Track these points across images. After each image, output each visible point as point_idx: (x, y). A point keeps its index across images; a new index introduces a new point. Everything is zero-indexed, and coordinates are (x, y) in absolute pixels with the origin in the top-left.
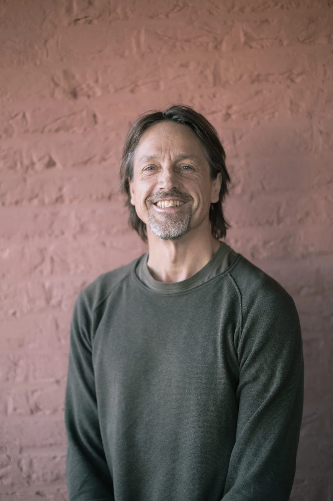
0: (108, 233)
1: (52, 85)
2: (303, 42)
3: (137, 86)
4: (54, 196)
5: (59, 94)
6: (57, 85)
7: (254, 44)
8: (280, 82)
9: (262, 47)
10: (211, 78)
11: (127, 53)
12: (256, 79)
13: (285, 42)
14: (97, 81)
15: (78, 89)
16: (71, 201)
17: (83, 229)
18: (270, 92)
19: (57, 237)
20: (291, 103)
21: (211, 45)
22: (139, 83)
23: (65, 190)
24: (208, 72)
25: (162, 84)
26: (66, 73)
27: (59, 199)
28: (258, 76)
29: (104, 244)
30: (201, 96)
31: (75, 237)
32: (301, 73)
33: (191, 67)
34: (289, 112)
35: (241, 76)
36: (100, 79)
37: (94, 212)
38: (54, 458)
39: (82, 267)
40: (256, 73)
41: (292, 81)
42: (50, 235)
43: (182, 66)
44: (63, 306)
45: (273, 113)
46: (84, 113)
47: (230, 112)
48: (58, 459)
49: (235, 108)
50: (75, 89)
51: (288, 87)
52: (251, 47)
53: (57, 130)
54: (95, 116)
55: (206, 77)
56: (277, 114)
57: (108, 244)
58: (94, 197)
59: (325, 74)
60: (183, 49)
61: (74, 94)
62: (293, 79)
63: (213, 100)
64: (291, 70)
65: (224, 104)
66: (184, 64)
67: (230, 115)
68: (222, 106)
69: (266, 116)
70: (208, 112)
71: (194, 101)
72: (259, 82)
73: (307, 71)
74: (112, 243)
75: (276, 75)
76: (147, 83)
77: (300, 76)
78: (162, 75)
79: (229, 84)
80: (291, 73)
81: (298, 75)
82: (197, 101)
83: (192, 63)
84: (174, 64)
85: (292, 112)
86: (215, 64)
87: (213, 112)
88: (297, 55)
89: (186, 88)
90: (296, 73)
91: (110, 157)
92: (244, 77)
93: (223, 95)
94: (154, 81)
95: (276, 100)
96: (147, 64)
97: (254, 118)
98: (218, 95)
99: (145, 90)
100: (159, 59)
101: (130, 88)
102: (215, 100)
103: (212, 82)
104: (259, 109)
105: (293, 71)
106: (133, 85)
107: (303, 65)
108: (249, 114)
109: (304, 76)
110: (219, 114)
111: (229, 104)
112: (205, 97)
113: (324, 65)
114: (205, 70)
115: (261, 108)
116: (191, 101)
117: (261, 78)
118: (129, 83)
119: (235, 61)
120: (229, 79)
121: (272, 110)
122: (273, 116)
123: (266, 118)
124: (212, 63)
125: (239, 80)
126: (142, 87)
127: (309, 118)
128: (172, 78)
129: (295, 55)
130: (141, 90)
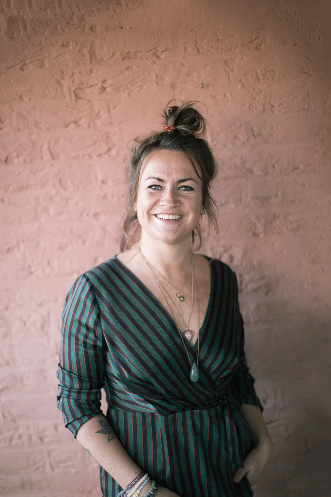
0: (6, 191)
3: (25, 64)
7: (124, 25)
8: (147, 59)
9: (132, 27)
10: (87, 56)
11: (15, 35)
12: (126, 57)
18: (139, 67)
20: (157, 77)
21: (87, 26)
22: (27, 62)
24: (85, 51)
25: (46, 61)
28: (128, 53)
29: (3, 200)
30: (80, 73)
32: (165, 51)
33: (70, 47)
34: (155, 85)
35: (114, 54)
40: (126, 51)
41: (158, 57)
43: (63, 45)
45: (142, 86)
47: (105, 86)
49: (109, 82)
51: (154, 62)
55: (83, 55)
56: (145, 86)
57: (6, 200)
60: (63, 30)
62: (158, 56)
63: (90, 76)
64: (156, 48)
65: (100, 79)
66: (64, 44)
67: (105, 88)
68: (98, 81)
69: (135, 88)
70: (86, 86)
71: (74, 77)
72: (129, 58)
73: (170, 48)
74: (9, 200)
75: (144, 53)
76: (33, 62)
77: (164, 52)
78: (46, 54)
79: (104, 61)
80: (157, 50)
81: (163, 51)
82: (77, 76)
83: (71, 43)
84: (56, 44)
85: (158, 84)
86: (91, 44)
87: (91, 86)
88: (161, 33)
89: (67, 65)
90: (161, 50)
91: (5, 126)
92: (117, 54)
93: (99, 71)
94: (39, 60)
95: (144, 74)
96: (34, 45)
97: (126, 91)
98: (94, 71)
99: (32, 68)
100: (43, 40)
101: (19, 66)
102: (92, 75)
103: (89, 59)
104: (129, 83)
105: (158, 48)
106: (22, 64)
107: (167, 43)
108: (121, 87)
109: (167, 53)
110: (96, 87)
111: (104, 79)
112: (83, 72)
113: (184, 43)
114: (83, 49)
115: (131, 81)
116: (72, 76)
117: (131, 55)
118: (18, 62)
119: (108, 40)
120: (103, 56)
121: (141, 83)
122: (142, 89)
123: (136, 90)
124: (88, 43)
125: (112, 57)
126: (30, 65)
127: (172, 89)
128: (55, 56)
129: (159, 34)
130: (29, 68)
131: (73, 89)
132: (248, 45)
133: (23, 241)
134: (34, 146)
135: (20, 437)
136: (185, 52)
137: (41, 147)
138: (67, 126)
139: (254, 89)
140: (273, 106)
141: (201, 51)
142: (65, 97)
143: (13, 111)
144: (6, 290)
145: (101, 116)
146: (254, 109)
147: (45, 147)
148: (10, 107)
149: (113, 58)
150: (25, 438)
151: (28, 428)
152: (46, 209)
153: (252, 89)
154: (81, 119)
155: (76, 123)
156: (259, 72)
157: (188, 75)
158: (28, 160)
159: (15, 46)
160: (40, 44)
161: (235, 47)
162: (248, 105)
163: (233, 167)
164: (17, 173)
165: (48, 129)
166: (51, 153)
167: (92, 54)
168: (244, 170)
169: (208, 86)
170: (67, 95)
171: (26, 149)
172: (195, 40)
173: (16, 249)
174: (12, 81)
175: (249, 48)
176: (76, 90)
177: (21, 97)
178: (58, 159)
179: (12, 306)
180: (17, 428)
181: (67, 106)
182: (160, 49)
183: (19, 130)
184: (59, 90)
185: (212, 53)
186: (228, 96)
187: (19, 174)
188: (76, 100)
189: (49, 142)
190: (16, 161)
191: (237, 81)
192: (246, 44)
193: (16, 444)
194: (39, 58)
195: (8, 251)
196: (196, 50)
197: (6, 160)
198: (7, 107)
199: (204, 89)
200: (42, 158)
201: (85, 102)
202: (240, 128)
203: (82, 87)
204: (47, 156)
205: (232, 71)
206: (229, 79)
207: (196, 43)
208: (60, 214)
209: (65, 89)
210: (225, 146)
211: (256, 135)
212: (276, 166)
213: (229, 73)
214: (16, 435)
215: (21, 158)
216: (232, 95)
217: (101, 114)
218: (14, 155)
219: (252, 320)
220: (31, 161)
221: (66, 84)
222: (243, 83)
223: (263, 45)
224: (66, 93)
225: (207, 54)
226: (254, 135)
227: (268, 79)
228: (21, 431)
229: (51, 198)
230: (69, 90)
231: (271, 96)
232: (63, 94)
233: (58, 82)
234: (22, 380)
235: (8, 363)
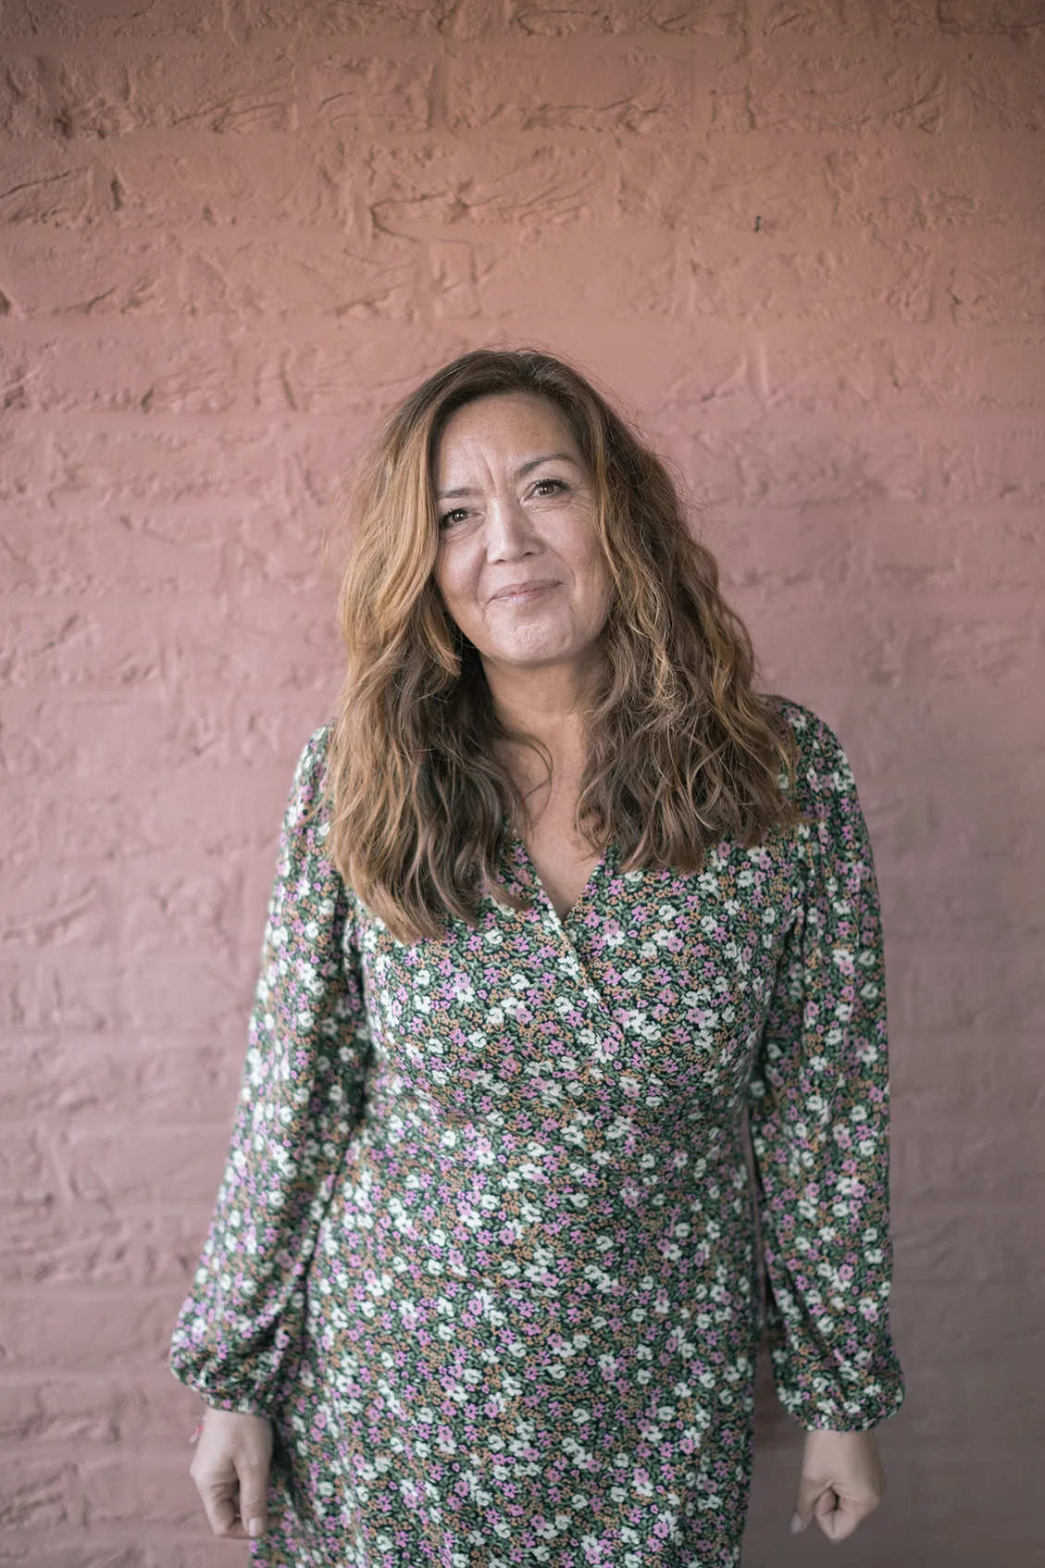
0: (138, 494)
1: (6, 95)
2: (663, 27)
3: (227, 112)
4: (2, 391)
5: (23, 122)
6: (18, 95)
7: (537, 24)
8: (599, 130)
9: (559, 33)
10: (421, 107)
11: (206, 25)
12: (537, 118)
13: (618, 26)
14: (125, 93)
15: (74, 112)
16: (45, 407)
17: (73, 481)
18: (573, 153)
19: (4, 497)
20: (624, 186)
21: (426, 17)
22: (236, 107)
23: (30, 376)
24: (415, 90)
25: (294, 111)
26: (42, 64)
27: (16, 399)
28: (544, 108)
29: (125, 522)
30: (394, 154)
31: (51, 500)
32: (655, 111)
33: (372, 75)
34: (617, 210)
35: (501, 107)
36: (133, 90)
37: (103, 437)
39: (67, 580)
40: (538, 101)
41: (630, 127)
43: (348, 67)
44: (14, 675)
45: (577, 208)
46: (89, 175)
47: (468, 202)
49: (478, 189)
50: (64, 112)
51: (618, 141)
52: (530, 32)
53: (16, 218)
54: (115, 186)
55: (408, 101)
56: (585, 211)
57: (137, 523)
58: (107, 398)
59: (715, 115)
60: (353, 23)
61: (65, 126)
62: (633, 124)
63: (423, 166)
64: (628, 100)
65: (452, 179)
66: (354, 63)
67: (466, 207)
68: (447, 182)
69: (557, 214)
70: (410, 195)
71: (375, 165)
72: (546, 124)
73: (669, 105)
74: (146, 522)
75: (591, 110)
76: (254, 108)
77: (651, 115)
78: (296, 90)
79: (469, 126)
80: (629, 108)
81: (647, 113)
82: (383, 164)
83: (376, 61)
84: (328, 62)
85: (624, 210)
86: (435, 70)
87: (424, 197)
88: (646, 59)
89: (356, 129)
90: (642, 109)
91: (152, 296)
92: (509, 110)
93: (451, 153)
94: (273, 105)
95: (585, 175)
96: (259, 59)
97: (527, 220)
98: (437, 153)
99: (250, 126)
100: (290, 48)
101: (209, 118)
102: (428, 164)
103: (425, 117)
104: (542, 196)
105: (634, 102)
106: (219, 111)
107: (661, 88)
108: (513, 207)
109: (660, 117)
110: (439, 201)
111: (466, 179)
112: (405, 154)
113: (713, 92)
114: (408, 83)
115: (546, 194)
116: (368, 164)
117: (551, 115)
118: (208, 104)
119: (486, 65)
120: (469, 112)
121: (576, 201)
122: (577, 218)
123: (559, 220)
124: (426, 67)
125: (494, 115)
126: (242, 118)
127: (666, 227)
128: (322, 99)
129: (641, 59)
130: (241, 125)
131: (369, 201)
132: (899, 115)
133: (180, 652)
134: (235, 364)
135: (120, 1255)
136: (713, 119)
137: (259, 369)
138: (340, 311)
139: (906, 245)
140: (957, 301)
141: (760, 122)
142: (343, 223)
143: (181, 251)
144: (114, 800)
145: (446, 290)
146: (902, 306)
147: (270, 370)
148: (173, 239)
149: (497, 120)
150: (135, 1259)
151: (148, 1226)
152: (257, 558)
153: (899, 247)
154: (385, 293)
155: (368, 304)
156: (925, 200)
157: (717, 188)
158: (214, 405)
159: (203, 56)
160: (280, 58)
161: (861, 118)
162: (886, 293)
163: (830, 472)
164: (175, 442)
165: (283, 314)
166: (286, 388)
167: (435, 102)
168: (859, 484)
169: (773, 225)
170: (351, 217)
171: (210, 372)
172: (746, 89)
173: (155, 673)
174: (183, 161)
175: (900, 126)
176: (377, 204)
177: (208, 213)
178: (306, 409)
179: (128, 850)
180: (112, 1227)
181: (346, 251)
182: (639, 104)
183: (193, 311)
184: (325, 201)
185: (793, 130)
186: (831, 260)
187: (184, 445)
188: (375, 236)
189: (284, 355)
190: (176, 405)
191: (858, 218)
192: (894, 114)
193: (106, 1276)
194: (270, 100)
195: (129, 678)
196: (745, 119)
197: (145, 401)
198: (163, 239)
199: (761, 232)
200: (258, 401)
201: (403, 244)
202: (857, 359)
203: (398, 197)
204: (273, 399)
205: (848, 188)
206: (836, 211)
207: (749, 96)
208: (300, 577)
209: (346, 200)
210: (811, 409)
211: (900, 382)
212: (954, 477)
213: (836, 193)
214: (109, 1248)
215: (193, 397)
216: (840, 259)
217: (447, 283)
218: (173, 385)
220: (223, 410)
221: (347, 184)
222: (876, 226)
223: (941, 121)
224: (346, 212)
225: (778, 130)
226: (895, 384)
227: (949, 220)
228: (124, 1235)
229: (277, 526)
230: (357, 203)
231: (952, 272)
232: (336, 213)
233: (326, 177)
234: (139, 1078)
235: (100, 1025)
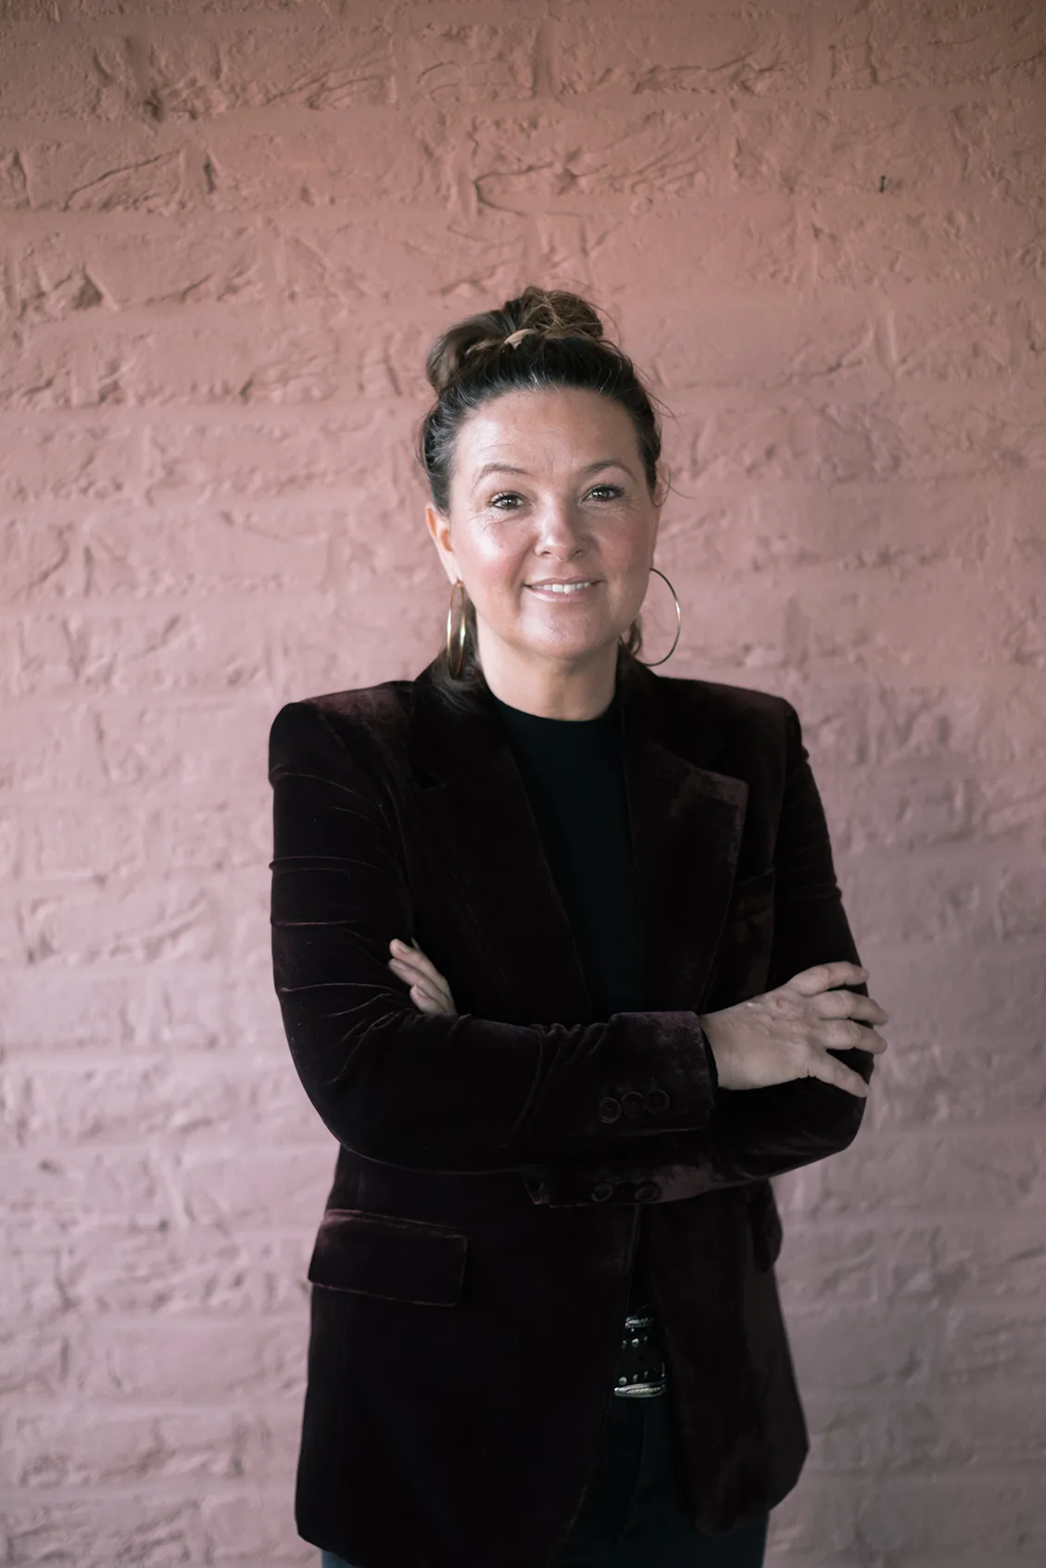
0: (240, 488)
1: (94, 78)
3: (323, 87)
4: (96, 387)
5: (112, 105)
6: (106, 78)
8: (713, 91)
10: (525, 75)
12: (647, 82)
14: (217, 71)
15: (164, 93)
16: (141, 400)
17: (172, 476)
18: (685, 116)
19: (101, 495)
20: (740, 149)
22: (332, 81)
23: (124, 369)
24: (518, 57)
25: (392, 83)
26: (129, 43)
27: (110, 394)
28: (654, 70)
29: (227, 518)
30: (498, 124)
31: (149, 497)
32: (770, 69)
33: (473, 42)
34: (734, 174)
35: (609, 71)
36: (225, 68)
37: (202, 431)
38: (89, 1076)
39: (168, 579)
40: (648, 64)
41: (745, 88)
42: (85, 491)
43: (447, 35)
44: (116, 680)
45: (691, 175)
46: (181, 158)
47: (576, 172)
48: (98, 1081)
49: (587, 158)
50: (154, 93)
51: (733, 102)
53: (106, 206)
54: (208, 168)
55: (511, 69)
56: (700, 177)
57: (239, 518)
58: (204, 389)
59: (835, 71)
61: (155, 109)
62: (749, 84)
63: (529, 136)
64: (744, 58)
65: (559, 148)
66: (454, 31)
67: (574, 177)
68: (554, 152)
69: (670, 181)
70: (515, 167)
71: (477, 137)
72: (656, 87)
73: (785, 63)
74: (248, 517)
75: (704, 71)
76: (351, 82)
77: (767, 74)
78: (394, 62)
79: (576, 92)
80: (744, 67)
81: (762, 71)
82: (486, 136)
83: (476, 29)
84: (426, 31)
85: (741, 175)
86: (538, 34)
87: (530, 168)
88: (760, 15)
89: (457, 100)
90: (757, 67)
91: (249, 283)
92: (618, 72)
93: (558, 122)
94: (371, 77)
95: (698, 139)
96: (355, 30)
97: (641, 188)
98: (543, 122)
99: (347, 101)
100: (387, 18)
101: (305, 94)
102: (534, 134)
103: (529, 84)
104: (654, 163)
105: (749, 60)
106: (315, 87)
107: (776, 45)
108: (625, 175)
109: (777, 75)
110: (546, 173)
111: (573, 148)
112: (509, 124)
113: (832, 47)
114: (512, 50)
115: (659, 160)
116: (470, 136)
117: (661, 77)
118: (303, 80)
119: (592, 27)
120: (575, 78)
121: (689, 168)
122: (691, 184)
123: (672, 187)
124: (530, 33)
125: (602, 80)
126: (338, 93)
127: (786, 190)
128: (421, 69)
129: (755, 15)
130: (336, 100)
131: (473, 174)
132: (1030, 63)
133: (286, 651)
134: (337, 350)
135: (238, 1282)
136: (833, 75)
137: (362, 354)
138: (446, 291)
141: (882, 76)
142: (446, 198)
143: (277, 234)
144: (221, 807)
145: (555, 265)
146: (1038, 265)
147: (374, 355)
148: (269, 221)
149: (605, 85)
150: (253, 1286)
151: (266, 1251)
152: (365, 552)
153: (1033, 203)
154: (492, 271)
155: (475, 282)
157: (836, 148)
158: (316, 393)
159: (296, 29)
160: (376, 28)
161: (990, 68)
162: (1020, 252)
163: (965, 444)
164: (277, 433)
165: (386, 296)
166: (391, 374)
167: (539, 67)
168: (996, 455)
169: (899, 184)
170: (454, 191)
171: (312, 359)
172: (867, 42)
173: (260, 675)
174: (278, 140)
175: (1032, 75)
176: (480, 178)
177: (305, 194)
178: (412, 395)
179: (237, 859)
180: (230, 1253)
181: (449, 228)
182: (754, 63)
183: (292, 296)
184: (427, 176)
185: (918, 84)
186: (961, 219)
187: (285, 436)
188: (480, 212)
189: (388, 339)
190: (277, 394)
191: (989, 174)
192: (1025, 61)
193: (225, 1303)
194: (368, 72)
195: (234, 680)
196: (866, 74)
197: (245, 392)
198: (259, 222)
199: (886, 192)
200: (361, 388)
201: (509, 217)
202: (991, 323)
203: (503, 169)
204: (377, 385)
205: (977, 143)
206: (965, 167)
207: (870, 49)
208: (409, 570)
209: (448, 174)
210: (943, 377)
211: (1038, 346)
213: (965, 148)
214: (227, 1276)
215: (294, 386)
216: (971, 218)
217: (557, 258)
218: (272, 374)
219: (998, 924)
220: (325, 397)
221: (452, 156)
222: (1008, 181)
224: (449, 186)
225: (901, 85)
226: (1033, 348)
228: (243, 1261)
229: (385, 517)
230: (461, 177)
232: (438, 189)
233: (428, 151)
234: (254, 1097)
235: (212, 1043)
